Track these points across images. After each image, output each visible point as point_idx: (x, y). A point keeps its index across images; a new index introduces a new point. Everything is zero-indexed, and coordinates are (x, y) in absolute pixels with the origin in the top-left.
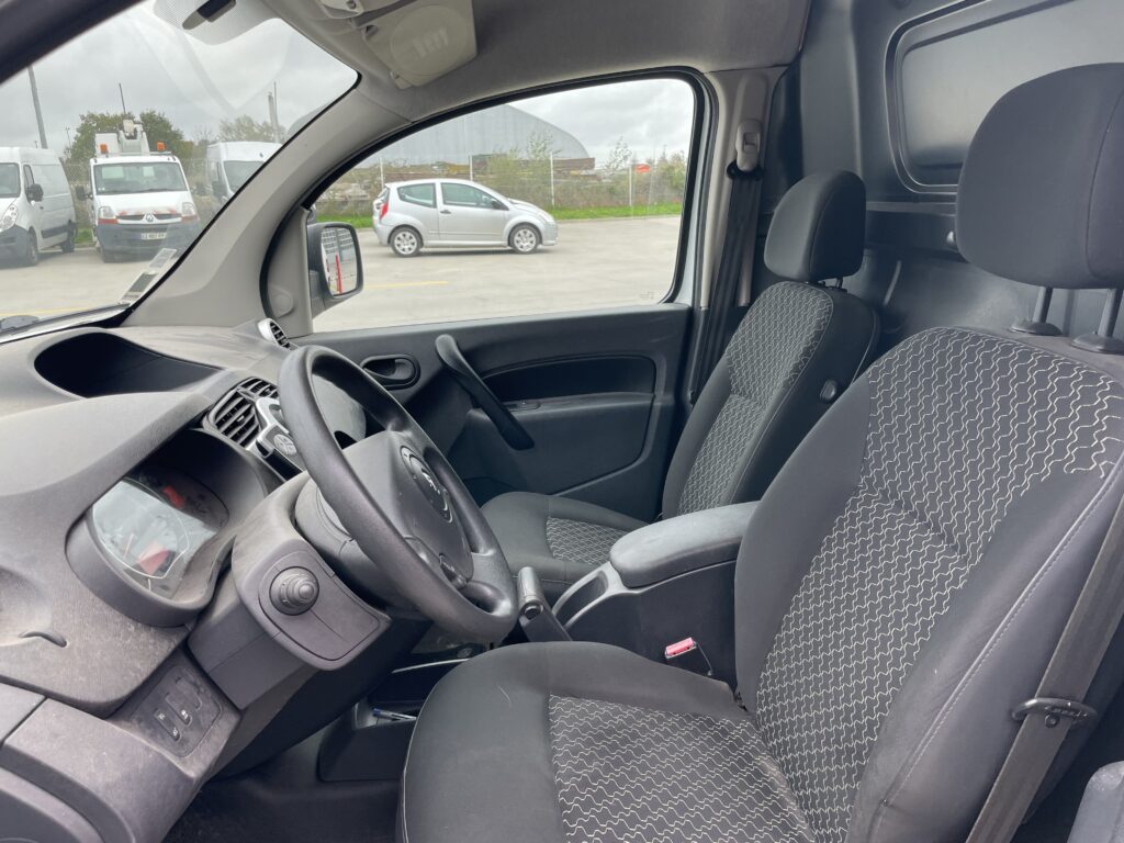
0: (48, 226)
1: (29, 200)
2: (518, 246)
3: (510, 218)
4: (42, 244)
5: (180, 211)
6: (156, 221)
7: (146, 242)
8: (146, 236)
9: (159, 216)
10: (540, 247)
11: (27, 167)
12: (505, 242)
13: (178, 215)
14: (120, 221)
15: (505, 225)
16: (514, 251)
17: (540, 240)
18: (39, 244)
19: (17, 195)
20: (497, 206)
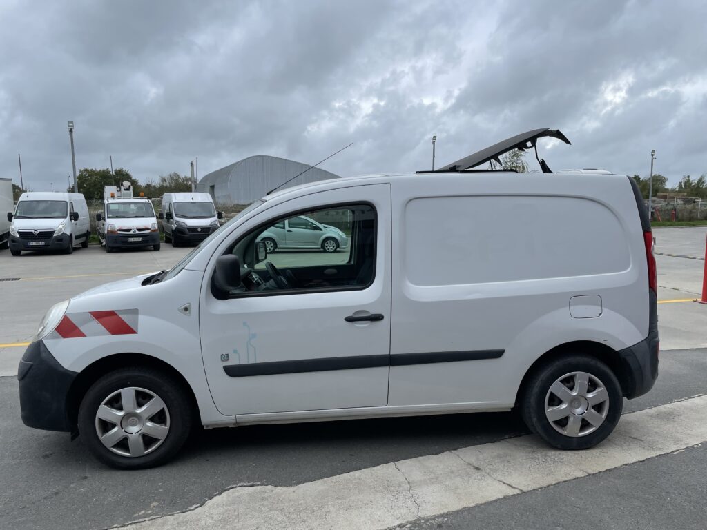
0: (78, 234)
1: (71, 220)
2: (326, 248)
3: (323, 234)
4: (75, 243)
5: (150, 227)
6: (137, 232)
7: (131, 242)
8: (131, 240)
9: (139, 230)
10: (338, 249)
11: (71, 203)
12: (319, 247)
13: (148, 229)
14: (119, 232)
15: (320, 238)
16: (325, 251)
17: (338, 246)
18: (73, 242)
19: (65, 217)
20: (317, 228)
